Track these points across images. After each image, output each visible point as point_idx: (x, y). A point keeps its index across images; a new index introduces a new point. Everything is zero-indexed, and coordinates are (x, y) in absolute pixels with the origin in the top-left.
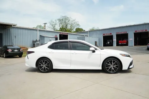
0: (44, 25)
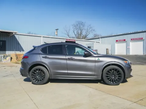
0: (56, 31)
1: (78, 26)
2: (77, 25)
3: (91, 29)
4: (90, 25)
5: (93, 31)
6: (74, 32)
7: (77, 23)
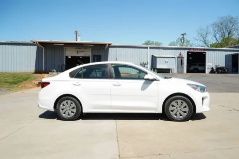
0: (182, 36)
1: (223, 24)
6: (215, 36)
7: (222, 20)
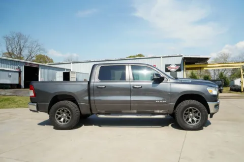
2: (14, 39)
3: (38, 48)
4: (36, 42)
5: (41, 51)
6: (7, 49)
7: (15, 35)
